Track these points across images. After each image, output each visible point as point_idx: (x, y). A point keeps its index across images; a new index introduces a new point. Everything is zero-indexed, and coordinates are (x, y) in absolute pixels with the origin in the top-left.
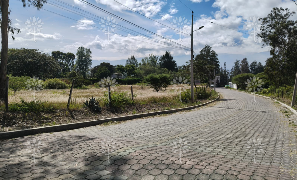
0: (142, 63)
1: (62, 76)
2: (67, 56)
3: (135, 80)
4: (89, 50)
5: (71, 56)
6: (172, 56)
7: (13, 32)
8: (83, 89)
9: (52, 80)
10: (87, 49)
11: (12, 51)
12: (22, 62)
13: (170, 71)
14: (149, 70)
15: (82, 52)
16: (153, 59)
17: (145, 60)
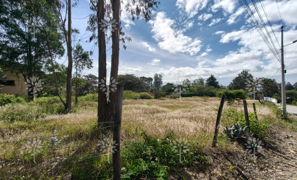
0: (193, 83)
1: (146, 91)
2: (148, 79)
3: (191, 94)
4: (161, 75)
5: (150, 79)
6: (216, 78)
7: (124, 42)
8: (161, 99)
9: (143, 93)
10: (159, 75)
11: (120, 76)
12: (126, 82)
13: (216, 88)
14: (200, 87)
15: (157, 77)
16: (201, 81)
17: (196, 81)
